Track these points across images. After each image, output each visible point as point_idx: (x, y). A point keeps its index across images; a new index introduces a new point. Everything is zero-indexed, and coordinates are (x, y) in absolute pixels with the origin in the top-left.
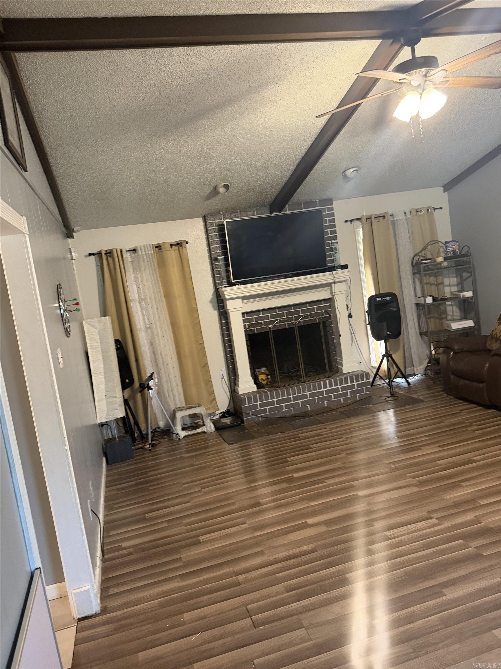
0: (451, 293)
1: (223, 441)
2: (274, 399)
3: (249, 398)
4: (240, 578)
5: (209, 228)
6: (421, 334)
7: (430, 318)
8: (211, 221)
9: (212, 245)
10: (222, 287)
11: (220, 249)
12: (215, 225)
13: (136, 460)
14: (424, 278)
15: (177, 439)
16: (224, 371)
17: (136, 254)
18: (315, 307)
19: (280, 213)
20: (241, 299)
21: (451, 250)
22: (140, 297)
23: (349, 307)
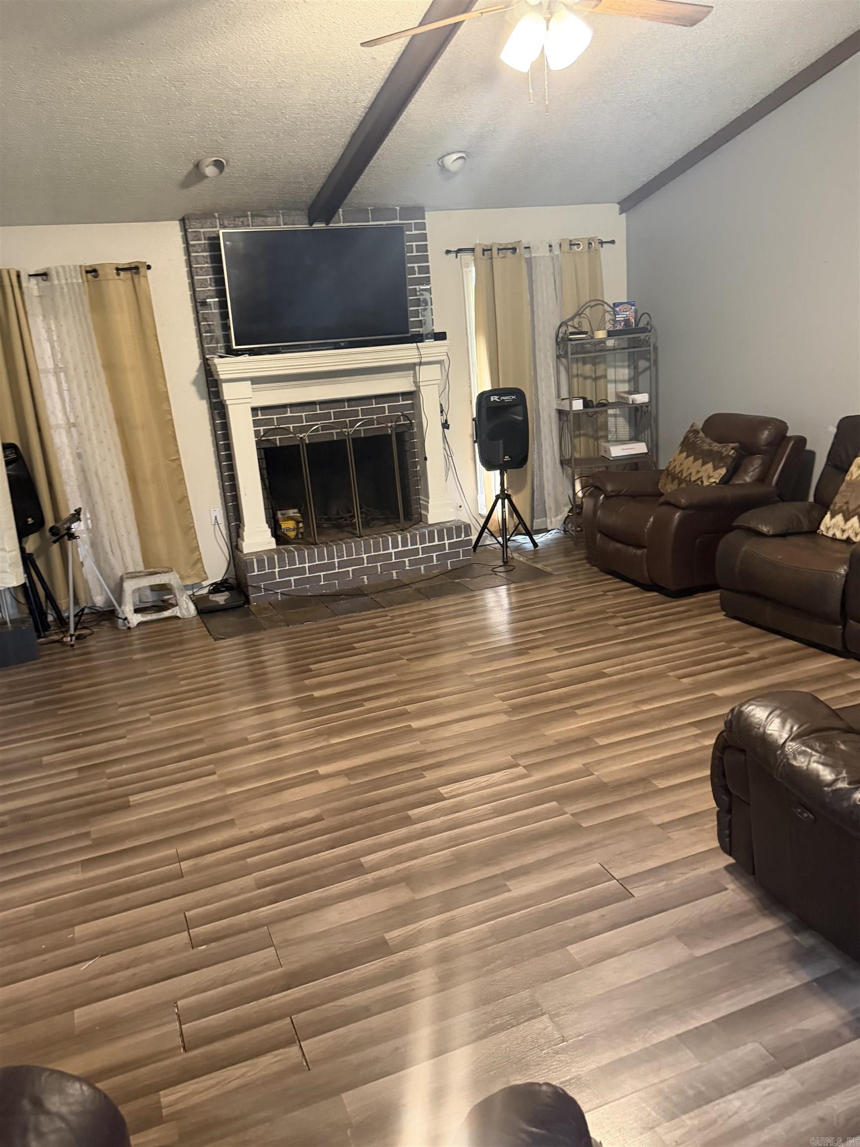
0: (617, 395)
1: (207, 633)
2: (305, 563)
3: (260, 560)
4: (185, 865)
5: (192, 243)
6: (562, 463)
7: (579, 436)
8: (196, 228)
9: (197, 276)
10: (215, 356)
11: (213, 284)
12: (204, 238)
13: (43, 662)
14: (575, 366)
15: (125, 628)
16: (218, 512)
17: (48, 283)
18: (386, 405)
19: (327, 224)
20: (250, 382)
21: (622, 319)
22: (56, 365)
23: (445, 410)
